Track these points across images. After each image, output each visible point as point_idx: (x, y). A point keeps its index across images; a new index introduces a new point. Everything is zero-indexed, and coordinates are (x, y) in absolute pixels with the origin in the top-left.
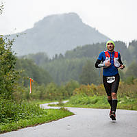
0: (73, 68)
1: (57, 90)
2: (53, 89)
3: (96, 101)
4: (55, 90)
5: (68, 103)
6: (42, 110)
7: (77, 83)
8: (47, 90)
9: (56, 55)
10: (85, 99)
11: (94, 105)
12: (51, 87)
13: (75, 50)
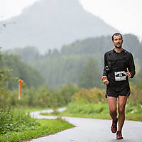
0: (71, 67)
1: (51, 94)
2: (45, 94)
3: (101, 110)
4: (48, 95)
5: (65, 111)
6: (34, 120)
7: (75, 86)
8: (38, 94)
9: (50, 51)
10: (87, 106)
11: (99, 115)
12: (44, 91)
13: (73, 45)
